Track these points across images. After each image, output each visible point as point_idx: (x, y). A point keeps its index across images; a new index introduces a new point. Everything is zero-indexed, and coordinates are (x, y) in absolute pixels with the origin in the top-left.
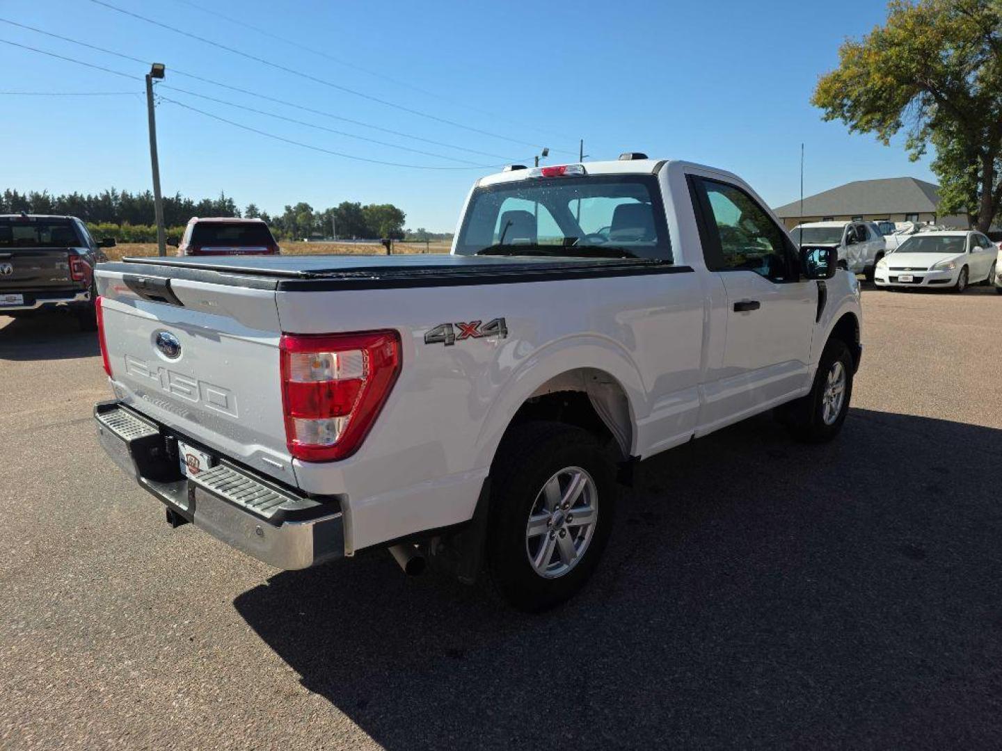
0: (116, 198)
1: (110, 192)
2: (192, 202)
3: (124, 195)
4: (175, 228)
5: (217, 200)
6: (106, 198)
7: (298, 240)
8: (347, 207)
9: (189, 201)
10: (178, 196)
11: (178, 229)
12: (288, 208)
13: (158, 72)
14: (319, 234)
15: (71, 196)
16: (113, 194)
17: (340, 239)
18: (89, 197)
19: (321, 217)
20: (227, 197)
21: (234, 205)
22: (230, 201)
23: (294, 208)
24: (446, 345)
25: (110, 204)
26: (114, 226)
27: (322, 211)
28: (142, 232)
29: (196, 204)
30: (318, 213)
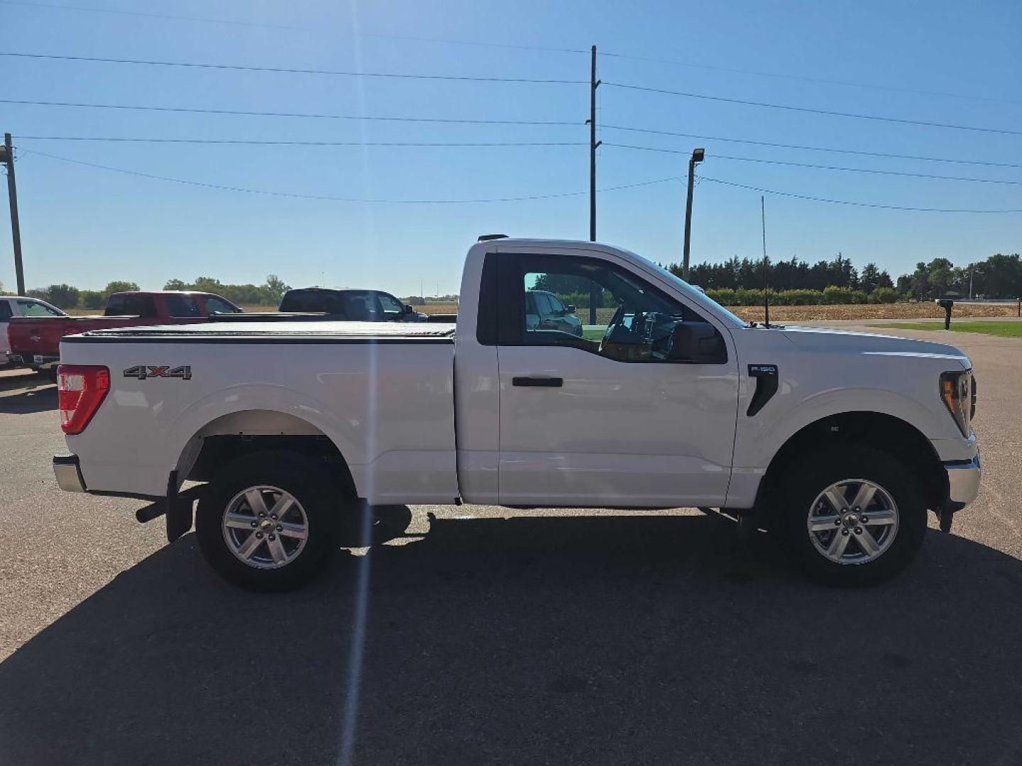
0: (737, 265)
1: (733, 260)
2: (807, 265)
3: (745, 261)
4: (785, 291)
5: (834, 261)
6: (729, 266)
7: (928, 300)
8: (998, 260)
9: (804, 264)
10: (794, 259)
11: (788, 291)
12: (921, 266)
13: (698, 156)
14: (956, 294)
15: (700, 265)
16: (735, 261)
17: (985, 298)
18: (715, 266)
19: (960, 273)
20: (844, 258)
21: (851, 265)
22: (847, 262)
23: (928, 265)
24: (140, 379)
25: (732, 271)
26: (730, 291)
27: (964, 266)
28: (753, 296)
29: (811, 266)
30: (957, 270)
